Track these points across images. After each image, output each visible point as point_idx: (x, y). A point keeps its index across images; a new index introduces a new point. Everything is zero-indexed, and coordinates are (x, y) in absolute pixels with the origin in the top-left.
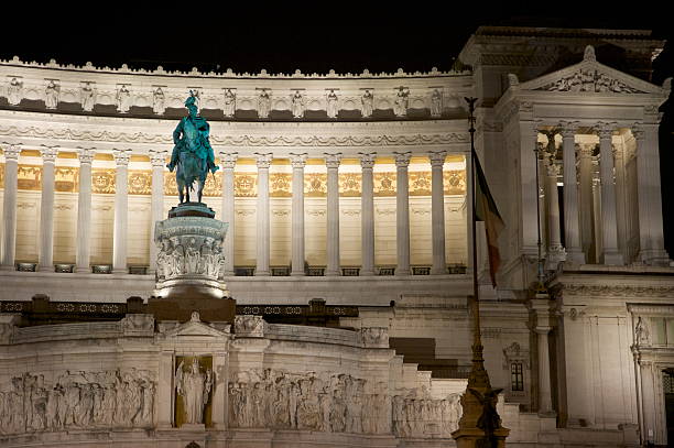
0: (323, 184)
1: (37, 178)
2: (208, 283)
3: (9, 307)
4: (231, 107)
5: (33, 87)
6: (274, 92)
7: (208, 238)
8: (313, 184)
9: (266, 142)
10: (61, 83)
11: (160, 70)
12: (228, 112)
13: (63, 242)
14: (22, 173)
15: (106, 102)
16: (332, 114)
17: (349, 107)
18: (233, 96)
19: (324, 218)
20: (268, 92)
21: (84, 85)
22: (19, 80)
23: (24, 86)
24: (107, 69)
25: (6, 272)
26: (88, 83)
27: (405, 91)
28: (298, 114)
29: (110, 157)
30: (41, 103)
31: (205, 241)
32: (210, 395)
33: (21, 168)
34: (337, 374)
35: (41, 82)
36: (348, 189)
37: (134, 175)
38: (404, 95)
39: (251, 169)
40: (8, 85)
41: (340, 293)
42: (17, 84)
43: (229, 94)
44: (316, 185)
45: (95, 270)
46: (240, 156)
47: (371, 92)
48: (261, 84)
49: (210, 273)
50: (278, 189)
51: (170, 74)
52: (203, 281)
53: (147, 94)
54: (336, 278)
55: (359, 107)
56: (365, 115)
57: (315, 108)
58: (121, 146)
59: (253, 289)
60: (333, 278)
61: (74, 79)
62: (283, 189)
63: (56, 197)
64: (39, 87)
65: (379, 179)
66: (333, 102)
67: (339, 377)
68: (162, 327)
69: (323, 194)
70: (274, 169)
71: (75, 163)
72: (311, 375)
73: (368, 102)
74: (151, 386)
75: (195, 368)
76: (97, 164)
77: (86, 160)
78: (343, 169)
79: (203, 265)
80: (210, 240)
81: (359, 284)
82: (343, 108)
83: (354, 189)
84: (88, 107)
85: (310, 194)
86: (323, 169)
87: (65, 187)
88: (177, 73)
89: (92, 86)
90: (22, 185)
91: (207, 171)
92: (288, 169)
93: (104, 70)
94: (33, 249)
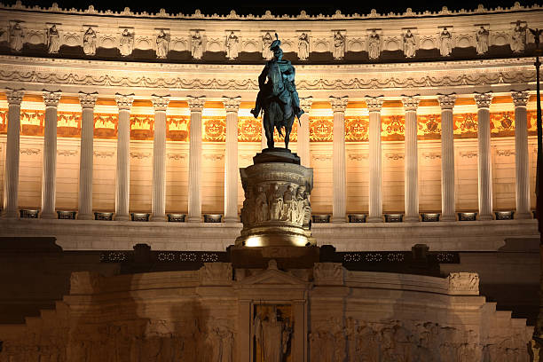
0: (439, 126)
1: (151, 128)
2: (291, 230)
3: (112, 257)
4: (340, 49)
5: (144, 37)
6: (386, 32)
7: (292, 185)
8: (429, 126)
9: (376, 84)
10: (171, 33)
11: (268, 15)
12: (338, 55)
13: (177, 192)
14: (137, 123)
15: (215, 49)
16: (445, 52)
17: (464, 45)
18: (342, 38)
19: (439, 161)
20: (378, 32)
21: (193, 33)
22: (130, 31)
23: (136, 36)
24: (215, 16)
25: (121, 223)
26: (197, 31)
27: (522, 25)
28: (409, 53)
29: (220, 104)
30: (152, 52)
31: (289, 187)
32: (289, 343)
33: (135, 119)
34: (423, 323)
35: (152, 32)
36: (466, 130)
37: (247, 122)
38: (521, 30)
39: (363, 112)
40: (120, 36)
41: (456, 239)
42: (129, 35)
43: (338, 36)
44: (432, 127)
45: (207, 219)
46: (351, 100)
47: (486, 28)
48: (371, 25)
49: (294, 220)
50: (393, 132)
51: (278, 18)
52: (287, 229)
53: (257, 39)
54: (452, 223)
55: (475, 44)
56: (480, 52)
57: (428, 46)
58: (231, 93)
59: (366, 237)
60: (447, 223)
61: (184, 28)
62: (398, 132)
63: (167, 146)
64: (150, 37)
65: (498, 119)
66: (446, 40)
67: (425, 325)
68: (240, 276)
69: (439, 137)
70: (386, 112)
71: (186, 112)
72: (395, 323)
73: (483, 39)
74: (230, 336)
75: (273, 317)
76: (209, 113)
77: (197, 108)
78: (458, 110)
79: (286, 212)
80: (294, 186)
81: (476, 230)
82: (457, 46)
83: (472, 130)
84: (198, 55)
85: (426, 137)
86: (437, 110)
87: (177, 136)
88: (286, 17)
89: (201, 33)
90: (136, 135)
91: (293, 116)
92: (402, 111)
93: (213, 17)
94: (148, 199)
